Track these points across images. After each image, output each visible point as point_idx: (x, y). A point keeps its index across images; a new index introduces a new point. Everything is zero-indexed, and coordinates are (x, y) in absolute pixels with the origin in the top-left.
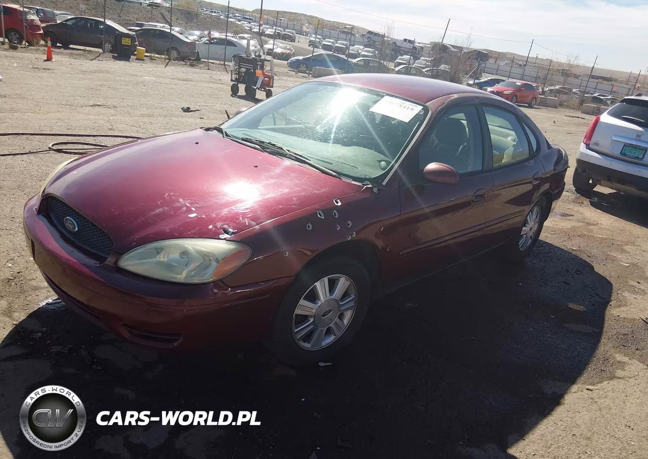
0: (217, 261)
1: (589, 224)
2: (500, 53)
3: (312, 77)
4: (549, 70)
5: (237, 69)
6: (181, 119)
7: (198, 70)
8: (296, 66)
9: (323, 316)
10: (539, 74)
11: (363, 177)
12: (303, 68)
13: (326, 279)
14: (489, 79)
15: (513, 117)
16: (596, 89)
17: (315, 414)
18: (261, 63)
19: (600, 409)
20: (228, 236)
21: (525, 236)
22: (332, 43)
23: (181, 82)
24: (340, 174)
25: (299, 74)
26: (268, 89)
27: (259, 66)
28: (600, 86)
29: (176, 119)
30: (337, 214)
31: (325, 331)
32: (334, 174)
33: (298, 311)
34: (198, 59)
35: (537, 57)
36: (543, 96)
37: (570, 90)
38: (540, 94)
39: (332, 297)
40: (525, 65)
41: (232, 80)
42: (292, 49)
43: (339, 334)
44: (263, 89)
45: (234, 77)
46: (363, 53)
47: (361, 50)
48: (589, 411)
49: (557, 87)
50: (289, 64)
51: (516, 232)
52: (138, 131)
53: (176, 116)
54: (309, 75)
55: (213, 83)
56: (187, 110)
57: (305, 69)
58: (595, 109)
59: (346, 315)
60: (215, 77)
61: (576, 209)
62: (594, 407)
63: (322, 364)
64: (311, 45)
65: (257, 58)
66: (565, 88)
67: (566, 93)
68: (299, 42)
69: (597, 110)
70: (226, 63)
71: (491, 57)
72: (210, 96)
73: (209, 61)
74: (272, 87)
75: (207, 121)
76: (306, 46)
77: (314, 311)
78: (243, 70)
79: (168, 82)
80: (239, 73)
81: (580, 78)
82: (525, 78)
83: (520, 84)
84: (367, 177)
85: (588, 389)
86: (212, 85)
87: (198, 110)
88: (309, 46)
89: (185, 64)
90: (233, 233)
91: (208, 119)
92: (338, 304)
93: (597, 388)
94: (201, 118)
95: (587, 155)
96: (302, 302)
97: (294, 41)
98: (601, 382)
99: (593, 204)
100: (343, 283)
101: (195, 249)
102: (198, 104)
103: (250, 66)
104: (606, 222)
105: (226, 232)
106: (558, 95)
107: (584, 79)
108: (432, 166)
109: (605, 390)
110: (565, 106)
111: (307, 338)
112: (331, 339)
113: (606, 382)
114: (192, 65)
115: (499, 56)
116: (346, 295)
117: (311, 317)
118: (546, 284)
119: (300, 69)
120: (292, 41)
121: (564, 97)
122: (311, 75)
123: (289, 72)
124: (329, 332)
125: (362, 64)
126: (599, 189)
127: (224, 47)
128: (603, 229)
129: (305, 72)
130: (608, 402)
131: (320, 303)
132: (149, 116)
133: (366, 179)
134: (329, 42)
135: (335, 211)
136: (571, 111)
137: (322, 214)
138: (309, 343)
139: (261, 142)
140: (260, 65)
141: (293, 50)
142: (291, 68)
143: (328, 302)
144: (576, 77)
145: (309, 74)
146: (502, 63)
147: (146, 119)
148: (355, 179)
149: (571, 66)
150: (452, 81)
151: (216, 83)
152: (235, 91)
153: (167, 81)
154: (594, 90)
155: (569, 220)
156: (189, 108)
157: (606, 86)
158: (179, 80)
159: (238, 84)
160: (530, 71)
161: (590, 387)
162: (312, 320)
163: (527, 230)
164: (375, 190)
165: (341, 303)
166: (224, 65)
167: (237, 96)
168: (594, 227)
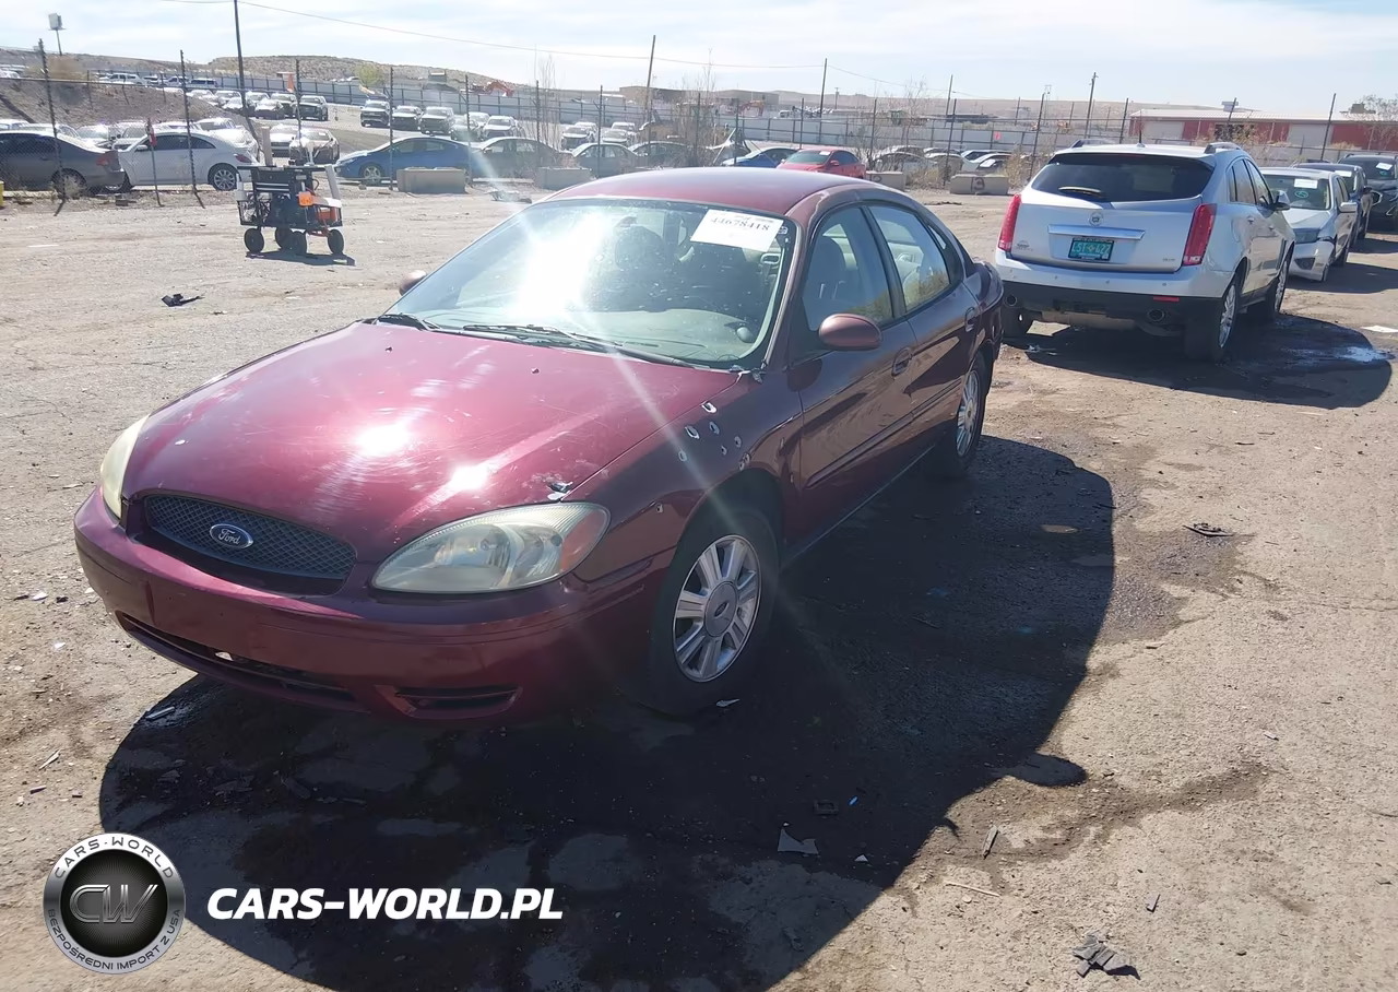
0: (556, 539)
1: (1044, 392)
2: (763, 96)
3: (400, 191)
4: (874, 118)
5: (250, 196)
6: (172, 322)
7: (139, 212)
8: (358, 172)
9: (716, 615)
10: (851, 129)
11: (725, 358)
12: (373, 175)
13: (713, 548)
14: (763, 150)
15: (911, 217)
16: (962, 142)
17: (754, 778)
18: (304, 177)
19: (1179, 671)
20: (563, 495)
21: (963, 427)
22: (415, 112)
23: (122, 244)
24: (688, 362)
25: (368, 188)
26: (330, 229)
27: (303, 184)
28: (968, 136)
29: (164, 324)
30: (715, 427)
31: (720, 643)
32: (678, 361)
33: (680, 614)
34: (127, 187)
35: (837, 93)
36: (874, 172)
37: (918, 151)
38: (868, 169)
39: (725, 579)
40: (820, 113)
41: (243, 223)
42: (331, 136)
43: (739, 645)
44: (320, 232)
45: (248, 214)
46: (488, 127)
47: (482, 120)
48: (1163, 677)
49: (894, 150)
50: (339, 170)
51: (951, 426)
52: (97, 363)
53: (158, 317)
54: (391, 189)
55: (192, 234)
56: (177, 301)
57: (379, 177)
58: (975, 182)
59: (744, 609)
60: (191, 221)
61: (1012, 370)
62: (1169, 670)
63: (722, 704)
64: (366, 122)
65: (295, 166)
66: (908, 150)
67: (913, 160)
68: (336, 119)
69: (978, 183)
70: (198, 187)
71: (749, 104)
72: (205, 263)
73: (160, 187)
74: (340, 224)
75: (232, 318)
76: (356, 126)
77: (703, 608)
78: (265, 196)
79: (90, 249)
80: (257, 205)
81: (930, 124)
82: (825, 138)
83: (827, 154)
84: (734, 358)
85: (1149, 648)
86: (190, 240)
87: (198, 298)
88: (363, 125)
89: (105, 203)
90: (568, 488)
91: (231, 313)
92: (735, 589)
93: (1161, 642)
94: (216, 314)
95: (1012, 270)
96: (685, 596)
97: (326, 119)
98: (1163, 633)
99: (1034, 358)
100: (738, 549)
101: (514, 528)
102: (191, 284)
103: (283, 187)
104: (1071, 386)
105: (556, 489)
106: (900, 165)
107: (937, 124)
108: (829, 323)
109: (1175, 643)
110: (916, 183)
111: (694, 661)
112: (728, 657)
113: (1171, 632)
114: (121, 204)
115: (766, 101)
116: (743, 572)
117: (698, 619)
118: (1018, 503)
119: (366, 178)
120: (320, 120)
121: (913, 167)
122: (395, 189)
123: (346, 187)
124: (725, 645)
125: (499, 150)
126: (1037, 328)
127: (186, 152)
128: (1072, 395)
129: (378, 184)
130: (1187, 659)
131: (709, 592)
132: (98, 327)
133: (733, 362)
134: (407, 111)
135: (711, 423)
136: (930, 192)
137: (693, 431)
138: (698, 670)
139: (509, 327)
140: (304, 181)
141: (335, 139)
142: (347, 177)
143: (721, 587)
144: (919, 122)
145: (391, 186)
146: (775, 116)
147: (96, 336)
148: (713, 364)
149: (912, 102)
150: (693, 162)
151: (199, 234)
152: (254, 245)
153: (90, 245)
154: (959, 144)
155: (1010, 391)
156: (178, 297)
157: (978, 133)
158: (112, 239)
159: (259, 229)
160: (831, 125)
161: (1152, 644)
162: (701, 625)
163: (965, 418)
164: (756, 377)
165: (739, 588)
166: (195, 192)
167: (263, 254)
168: (1054, 396)
